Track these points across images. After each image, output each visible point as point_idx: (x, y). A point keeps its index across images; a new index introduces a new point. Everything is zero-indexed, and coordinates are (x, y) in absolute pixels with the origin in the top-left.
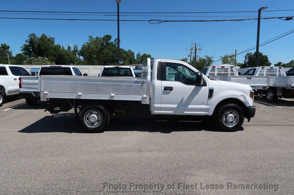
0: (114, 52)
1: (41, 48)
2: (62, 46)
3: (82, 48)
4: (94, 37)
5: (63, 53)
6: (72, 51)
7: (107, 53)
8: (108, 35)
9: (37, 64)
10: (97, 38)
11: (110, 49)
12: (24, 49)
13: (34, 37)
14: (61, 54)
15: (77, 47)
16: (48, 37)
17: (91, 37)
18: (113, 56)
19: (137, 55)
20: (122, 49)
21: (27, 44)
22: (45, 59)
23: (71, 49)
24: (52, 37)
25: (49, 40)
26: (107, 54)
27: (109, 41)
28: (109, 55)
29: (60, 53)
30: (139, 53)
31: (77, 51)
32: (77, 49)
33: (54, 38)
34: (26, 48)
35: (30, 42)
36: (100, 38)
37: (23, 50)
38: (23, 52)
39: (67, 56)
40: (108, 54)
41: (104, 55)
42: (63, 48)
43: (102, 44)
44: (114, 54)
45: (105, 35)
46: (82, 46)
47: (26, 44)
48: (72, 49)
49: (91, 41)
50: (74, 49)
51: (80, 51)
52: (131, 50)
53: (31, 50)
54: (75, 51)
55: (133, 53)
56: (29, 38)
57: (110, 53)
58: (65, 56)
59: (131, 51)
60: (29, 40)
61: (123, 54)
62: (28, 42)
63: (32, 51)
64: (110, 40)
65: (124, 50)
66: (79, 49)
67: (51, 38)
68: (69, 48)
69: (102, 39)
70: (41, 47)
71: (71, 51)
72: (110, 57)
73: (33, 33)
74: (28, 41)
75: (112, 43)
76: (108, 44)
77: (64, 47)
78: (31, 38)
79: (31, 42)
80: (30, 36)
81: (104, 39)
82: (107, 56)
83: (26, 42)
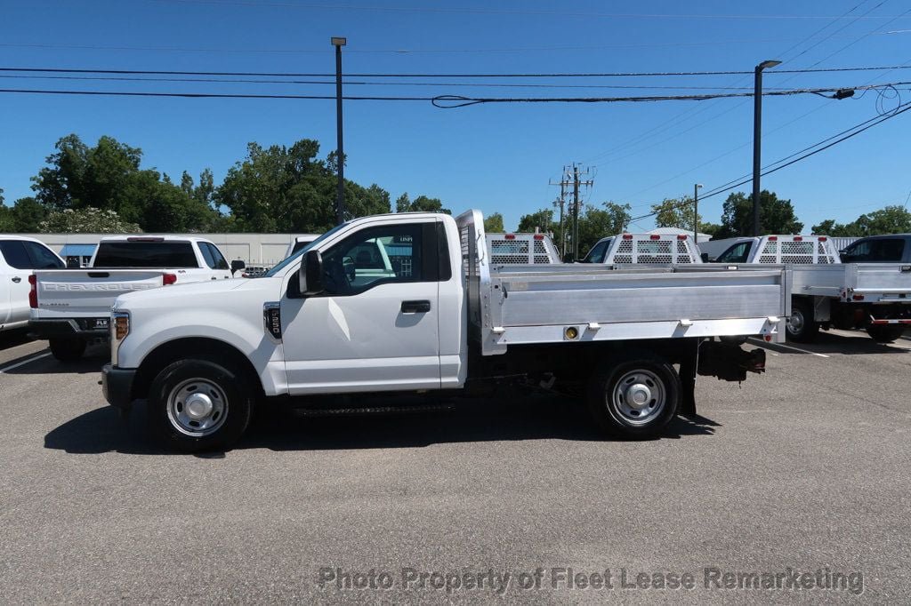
0: (326, 193)
1: (98, 180)
2: (165, 175)
3: (228, 181)
4: (266, 148)
5: (167, 196)
6: (197, 188)
7: (304, 194)
8: (308, 141)
9: (82, 231)
10: (274, 150)
11: (314, 183)
12: (43, 184)
13: (75, 147)
14: (158, 198)
15: (210, 177)
16: (123, 147)
17: (253, 147)
18: (323, 203)
19: (398, 202)
20: (351, 183)
21: (52, 167)
22: (108, 214)
23: (192, 184)
24: (134, 148)
25: (123, 155)
26: (305, 199)
27: (312, 160)
28: (310, 202)
29: (155, 194)
30: (405, 195)
31: (210, 189)
32: (210, 184)
33: (139, 149)
34: (48, 181)
35: (60, 163)
36: (284, 148)
37: (39, 188)
38: (38, 192)
39: (178, 206)
40: (309, 197)
41: (296, 201)
42: (167, 180)
43: (290, 168)
44: (328, 198)
45: (300, 139)
46: (226, 175)
47: (47, 169)
48: (197, 183)
49: (254, 160)
50: (203, 185)
51: (221, 190)
52: (380, 186)
53: (65, 186)
54: (206, 188)
55: (387, 195)
56: (59, 151)
57: (316, 195)
58: (172, 206)
59: (380, 190)
60: (59, 155)
61: (355, 199)
62: (56, 162)
63: (66, 191)
64: (314, 156)
65: (356, 186)
67: (129, 149)
68: (186, 179)
69: (289, 151)
70: (97, 176)
71: (193, 188)
72: (314, 206)
73: (72, 135)
74: (54, 159)
75: (321, 163)
76: (308, 167)
77: (169, 178)
78: (65, 149)
79: (66, 161)
80: (61, 143)
81: (295, 151)
82: (305, 204)
83: (49, 160)
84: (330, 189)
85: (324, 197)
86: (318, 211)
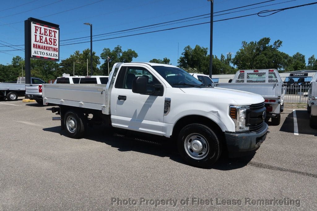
0: (270, 58)
1: (194, 59)
2: (215, 56)
3: (236, 56)
4: (249, 43)
5: (215, 63)
6: (226, 60)
7: (261, 59)
8: (266, 38)
10: (252, 43)
11: (266, 54)
12: (180, 61)
13: (189, 49)
15: (230, 55)
16: (202, 48)
17: (244, 43)
18: (268, 62)
19: (309, 59)
20: (282, 53)
21: (183, 56)
22: (194, 70)
23: (224, 58)
25: (202, 51)
26: (261, 61)
27: (267, 45)
28: (263, 61)
30: (313, 56)
31: (230, 59)
32: (230, 58)
33: (207, 48)
34: (182, 61)
35: (185, 55)
36: (256, 42)
37: (179, 63)
38: (179, 64)
39: (218, 66)
40: (263, 60)
41: (257, 61)
43: (258, 49)
44: (271, 60)
45: (262, 38)
46: (235, 54)
48: (226, 58)
49: (245, 47)
50: (228, 58)
51: (234, 60)
52: (301, 53)
53: (186, 62)
54: (229, 59)
55: (303, 57)
56: (185, 51)
57: (266, 59)
58: (216, 66)
59: (301, 55)
60: (185, 52)
61: (283, 60)
62: (184, 55)
63: (186, 63)
64: (268, 44)
65: (284, 54)
66: (233, 57)
67: (204, 49)
68: (222, 56)
69: (257, 43)
70: (194, 58)
71: (225, 59)
72: (265, 63)
73: (188, 46)
74: (183, 54)
75: (271, 46)
76: (265, 48)
77: (217, 57)
78: (186, 50)
79: (186, 54)
80: (185, 49)
81: (260, 43)
82: (261, 63)
83: (182, 54)
84: (272, 56)
85: (269, 59)
86: (266, 65)
